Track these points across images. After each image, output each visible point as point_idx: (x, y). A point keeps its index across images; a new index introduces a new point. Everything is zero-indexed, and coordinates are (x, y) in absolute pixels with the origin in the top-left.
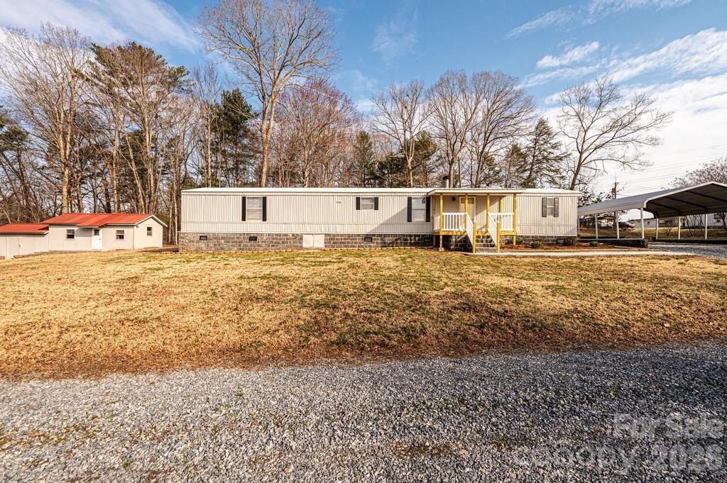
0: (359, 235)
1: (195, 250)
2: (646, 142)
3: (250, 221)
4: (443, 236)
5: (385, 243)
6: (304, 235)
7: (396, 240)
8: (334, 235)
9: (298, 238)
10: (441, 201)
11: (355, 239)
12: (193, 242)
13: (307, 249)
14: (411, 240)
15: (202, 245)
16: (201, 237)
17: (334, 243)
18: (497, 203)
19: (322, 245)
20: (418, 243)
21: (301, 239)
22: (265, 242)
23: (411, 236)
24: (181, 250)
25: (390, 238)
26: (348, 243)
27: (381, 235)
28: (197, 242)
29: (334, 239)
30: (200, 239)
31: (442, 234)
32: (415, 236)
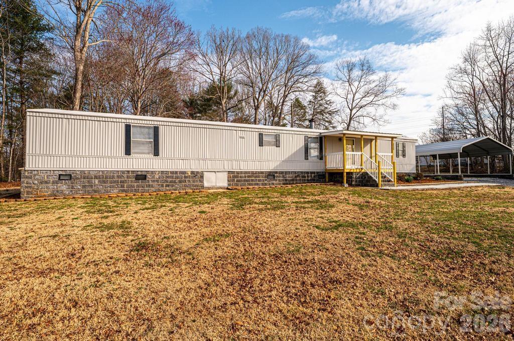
0: (262, 173)
1: (50, 196)
2: (390, 106)
3: (136, 155)
4: (347, 173)
5: (286, 180)
6: (205, 173)
7: (296, 177)
8: (238, 173)
9: (198, 176)
10: (345, 141)
11: (259, 177)
12: (46, 182)
13: (209, 188)
14: (308, 177)
15: (63, 187)
16: (60, 175)
17: (237, 181)
18: (369, 145)
19: (225, 184)
20: (314, 180)
21: (202, 177)
22: (157, 181)
23: (308, 173)
24: (24, 196)
25: (291, 175)
26: (252, 180)
27: (282, 173)
28: (54, 182)
29: (237, 177)
30: (59, 179)
31: (346, 171)
32: (312, 173)
